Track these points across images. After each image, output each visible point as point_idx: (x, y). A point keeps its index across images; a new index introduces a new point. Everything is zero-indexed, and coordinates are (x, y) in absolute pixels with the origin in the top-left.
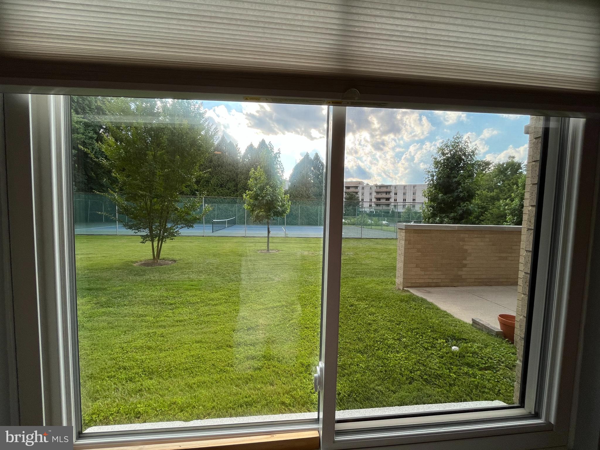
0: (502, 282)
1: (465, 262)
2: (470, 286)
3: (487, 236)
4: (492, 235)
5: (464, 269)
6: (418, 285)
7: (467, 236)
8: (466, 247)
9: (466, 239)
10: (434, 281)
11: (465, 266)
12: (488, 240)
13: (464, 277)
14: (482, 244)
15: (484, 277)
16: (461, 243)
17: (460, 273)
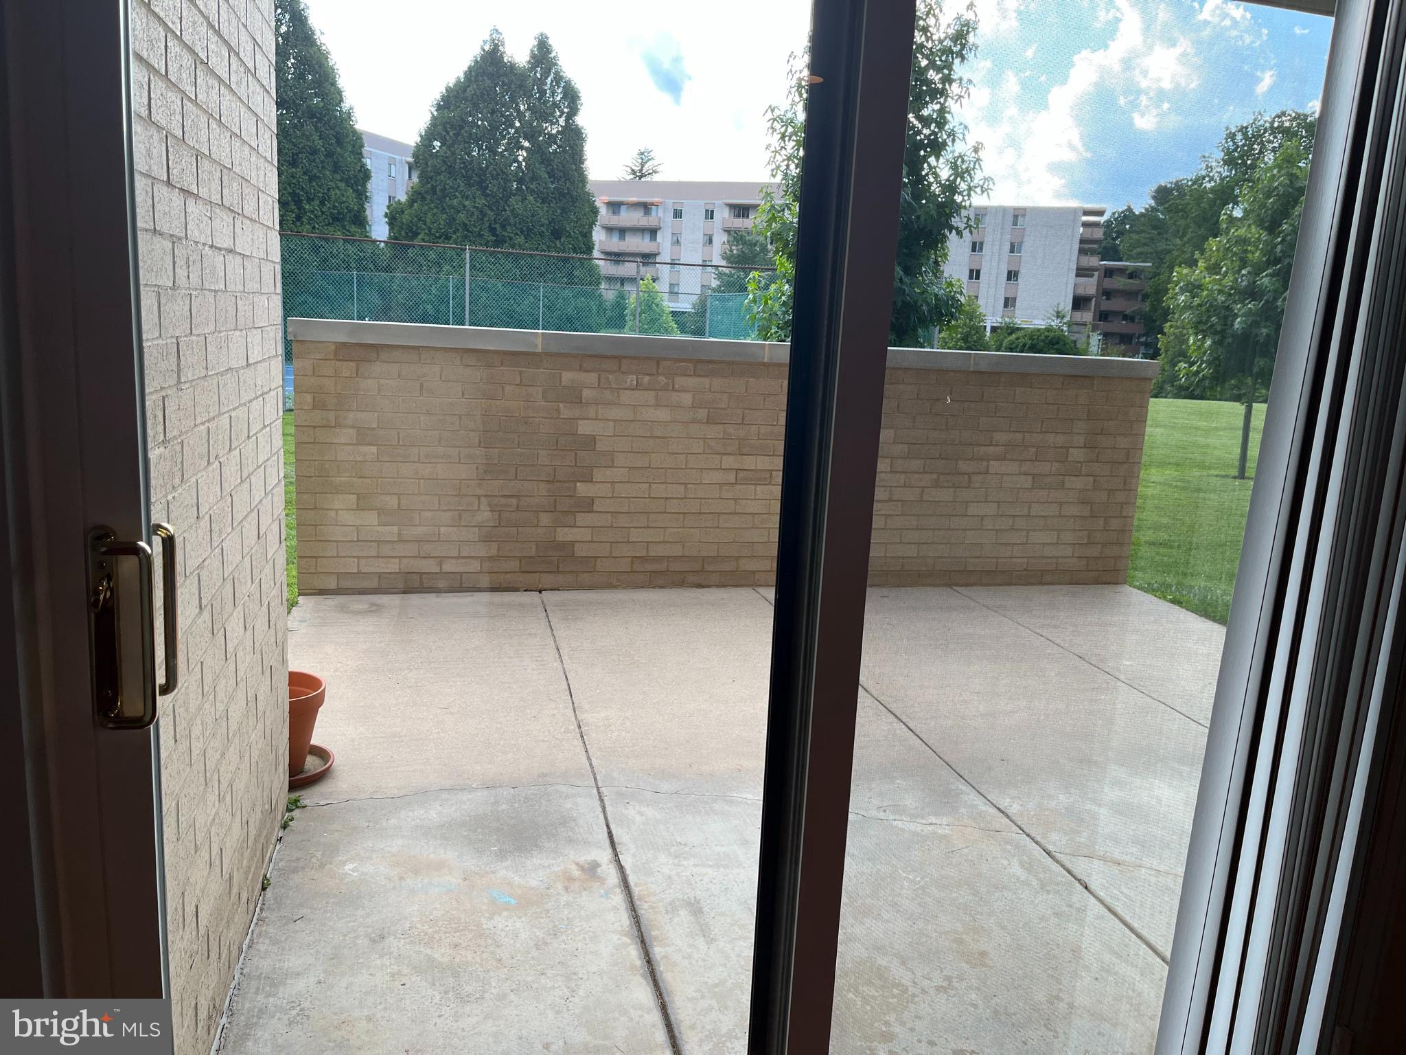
0: (754, 572)
1: (582, 489)
2: (611, 587)
3: (680, 381)
4: (706, 381)
5: (582, 519)
6: (374, 584)
7: (592, 378)
8: (584, 428)
9: (586, 393)
10: (447, 567)
11: (587, 505)
12: (687, 399)
13: (580, 551)
14: (663, 415)
15: (677, 551)
16: (566, 411)
17: (564, 535)
